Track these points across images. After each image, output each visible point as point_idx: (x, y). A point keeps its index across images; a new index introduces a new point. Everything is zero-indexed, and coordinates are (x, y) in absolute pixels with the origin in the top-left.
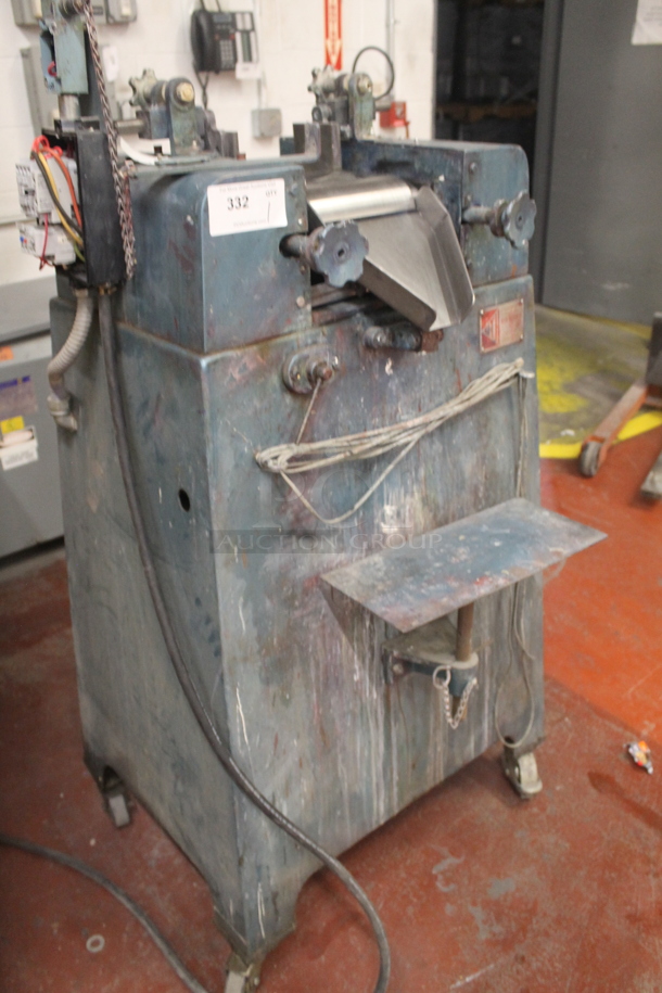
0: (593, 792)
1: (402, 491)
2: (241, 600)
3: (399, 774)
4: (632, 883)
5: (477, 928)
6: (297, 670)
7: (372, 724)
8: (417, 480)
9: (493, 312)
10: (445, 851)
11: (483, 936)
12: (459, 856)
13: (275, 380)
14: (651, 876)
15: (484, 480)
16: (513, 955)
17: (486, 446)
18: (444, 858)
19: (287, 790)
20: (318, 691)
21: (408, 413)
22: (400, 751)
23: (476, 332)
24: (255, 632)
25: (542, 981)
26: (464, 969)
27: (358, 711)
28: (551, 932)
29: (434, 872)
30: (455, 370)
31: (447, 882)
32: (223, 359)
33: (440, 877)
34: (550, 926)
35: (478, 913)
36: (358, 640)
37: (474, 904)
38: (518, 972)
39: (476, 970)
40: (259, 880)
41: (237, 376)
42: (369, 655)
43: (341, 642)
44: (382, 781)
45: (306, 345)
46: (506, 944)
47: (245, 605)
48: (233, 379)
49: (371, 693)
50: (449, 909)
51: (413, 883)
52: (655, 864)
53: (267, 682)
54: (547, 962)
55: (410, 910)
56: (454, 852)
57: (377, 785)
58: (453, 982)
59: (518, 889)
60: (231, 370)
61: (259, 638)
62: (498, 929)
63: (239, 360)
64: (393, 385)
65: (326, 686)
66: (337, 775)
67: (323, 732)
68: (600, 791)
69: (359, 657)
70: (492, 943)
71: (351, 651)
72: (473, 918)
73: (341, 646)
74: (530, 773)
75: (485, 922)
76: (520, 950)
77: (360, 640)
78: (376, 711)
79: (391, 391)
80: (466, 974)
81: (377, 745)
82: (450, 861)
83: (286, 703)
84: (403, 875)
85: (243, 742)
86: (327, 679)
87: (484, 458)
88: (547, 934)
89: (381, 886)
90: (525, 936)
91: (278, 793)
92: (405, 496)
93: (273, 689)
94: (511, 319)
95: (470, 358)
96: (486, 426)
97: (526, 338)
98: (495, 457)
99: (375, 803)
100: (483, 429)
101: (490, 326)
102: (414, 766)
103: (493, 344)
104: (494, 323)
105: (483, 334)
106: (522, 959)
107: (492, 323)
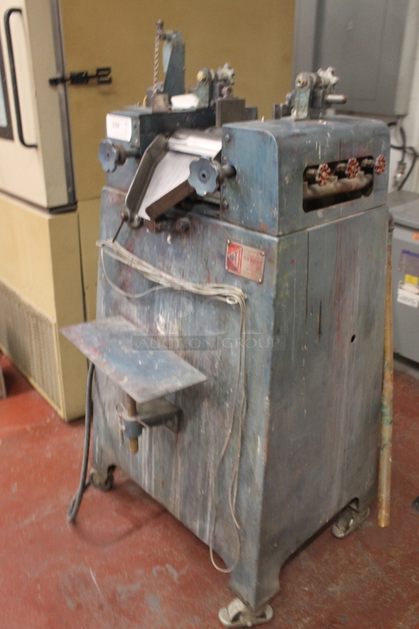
1: (169, 314)
3: (155, 476)
5: (125, 586)
8: (177, 316)
9: (238, 247)
10: (184, 572)
11: (119, 588)
12: (179, 579)
15: (219, 358)
16: (105, 604)
18: (178, 570)
22: (156, 464)
23: (223, 253)
26: (100, 577)
29: (167, 565)
30: (207, 268)
31: (160, 573)
32: (107, 190)
33: (163, 569)
35: (136, 587)
37: (142, 586)
38: (93, 604)
46: (113, 600)
47: (103, 303)
48: (109, 201)
50: (140, 572)
51: (160, 554)
55: (140, 552)
56: (181, 578)
58: (93, 570)
59: (150, 611)
60: (109, 197)
62: (123, 597)
63: (111, 194)
64: (170, 251)
70: (114, 593)
72: (133, 584)
75: (129, 591)
76: (107, 607)
79: (169, 253)
80: (97, 578)
82: (175, 575)
84: (166, 550)
88: (116, 625)
89: (158, 539)
90: (117, 612)
92: (170, 320)
94: (252, 261)
95: (217, 268)
96: (224, 323)
97: (265, 283)
98: (229, 351)
99: (143, 474)
100: (222, 323)
101: (235, 255)
102: (163, 484)
103: (235, 269)
104: (238, 255)
105: (228, 258)
106: (101, 607)
107: (236, 253)
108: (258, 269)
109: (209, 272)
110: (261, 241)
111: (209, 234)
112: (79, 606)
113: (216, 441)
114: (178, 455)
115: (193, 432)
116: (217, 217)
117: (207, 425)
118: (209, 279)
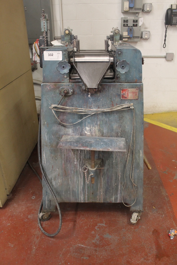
0: (151, 233)
1: (92, 125)
2: (46, 133)
3: (88, 193)
4: (137, 256)
5: (94, 239)
6: (59, 154)
7: (79, 177)
8: (97, 124)
9: (126, 90)
10: (104, 222)
11: (93, 241)
12: (106, 225)
13: (58, 91)
14: (143, 258)
15: (120, 131)
16: (95, 248)
17: (122, 123)
18: (103, 223)
19: (55, 179)
20: (64, 161)
21: (95, 108)
22: (88, 188)
23: (119, 94)
24: (49, 141)
25: (95, 257)
26: (83, 243)
27: (75, 171)
28: (108, 251)
29: (98, 224)
30: (111, 101)
31: (99, 228)
32: (45, 84)
33: (98, 226)
34: (108, 250)
35: (97, 237)
36: (76, 154)
37: (99, 235)
38: (92, 252)
39: (85, 245)
40: (47, 195)
41: (48, 88)
42: (79, 160)
43: (71, 153)
44: (82, 192)
45: (66, 86)
46: (96, 246)
47: (47, 135)
48: (47, 89)
49: (79, 169)
50: (93, 232)
51: (92, 223)
52: (147, 257)
53: (51, 153)
54: (100, 255)
55: (86, 227)
57: (81, 192)
58: (79, 244)
59: (110, 239)
60: (47, 87)
61: (50, 143)
62: (98, 242)
63: (49, 85)
64: (91, 100)
65: (67, 161)
66: (69, 183)
67: (65, 171)
68: (153, 234)
69: (76, 159)
70: (94, 244)
71: (74, 156)
72: (96, 237)
73: (71, 154)
74: (134, 218)
75: (97, 239)
76: (97, 249)
77: (77, 155)
78: (81, 174)
79: (90, 101)
80: (83, 245)
81: (81, 182)
82: (103, 225)
83: (56, 160)
84: (92, 221)
85: (45, 163)
86: (67, 160)
87: (121, 126)
88: (106, 250)
90: (101, 247)
91: (53, 178)
92: (93, 127)
93: (53, 155)
94: (133, 93)
95: (117, 100)
96: (122, 118)
97: (139, 99)
98: (125, 127)
99: (80, 196)
100: (121, 118)
101: (125, 93)
102: (93, 193)
103: (126, 98)
104: (126, 92)
105: (122, 95)
106: (96, 251)
107: (125, 92)
108: (136, 95)
109: (112, 102)
110: (136, 85)
111: (112, 88)
112: (89, 256)
113: (121, 162)
114: (101, 177)
115: (109, 165)
116: (114, 82)
117: (116, 158)
118: (113, 105)
